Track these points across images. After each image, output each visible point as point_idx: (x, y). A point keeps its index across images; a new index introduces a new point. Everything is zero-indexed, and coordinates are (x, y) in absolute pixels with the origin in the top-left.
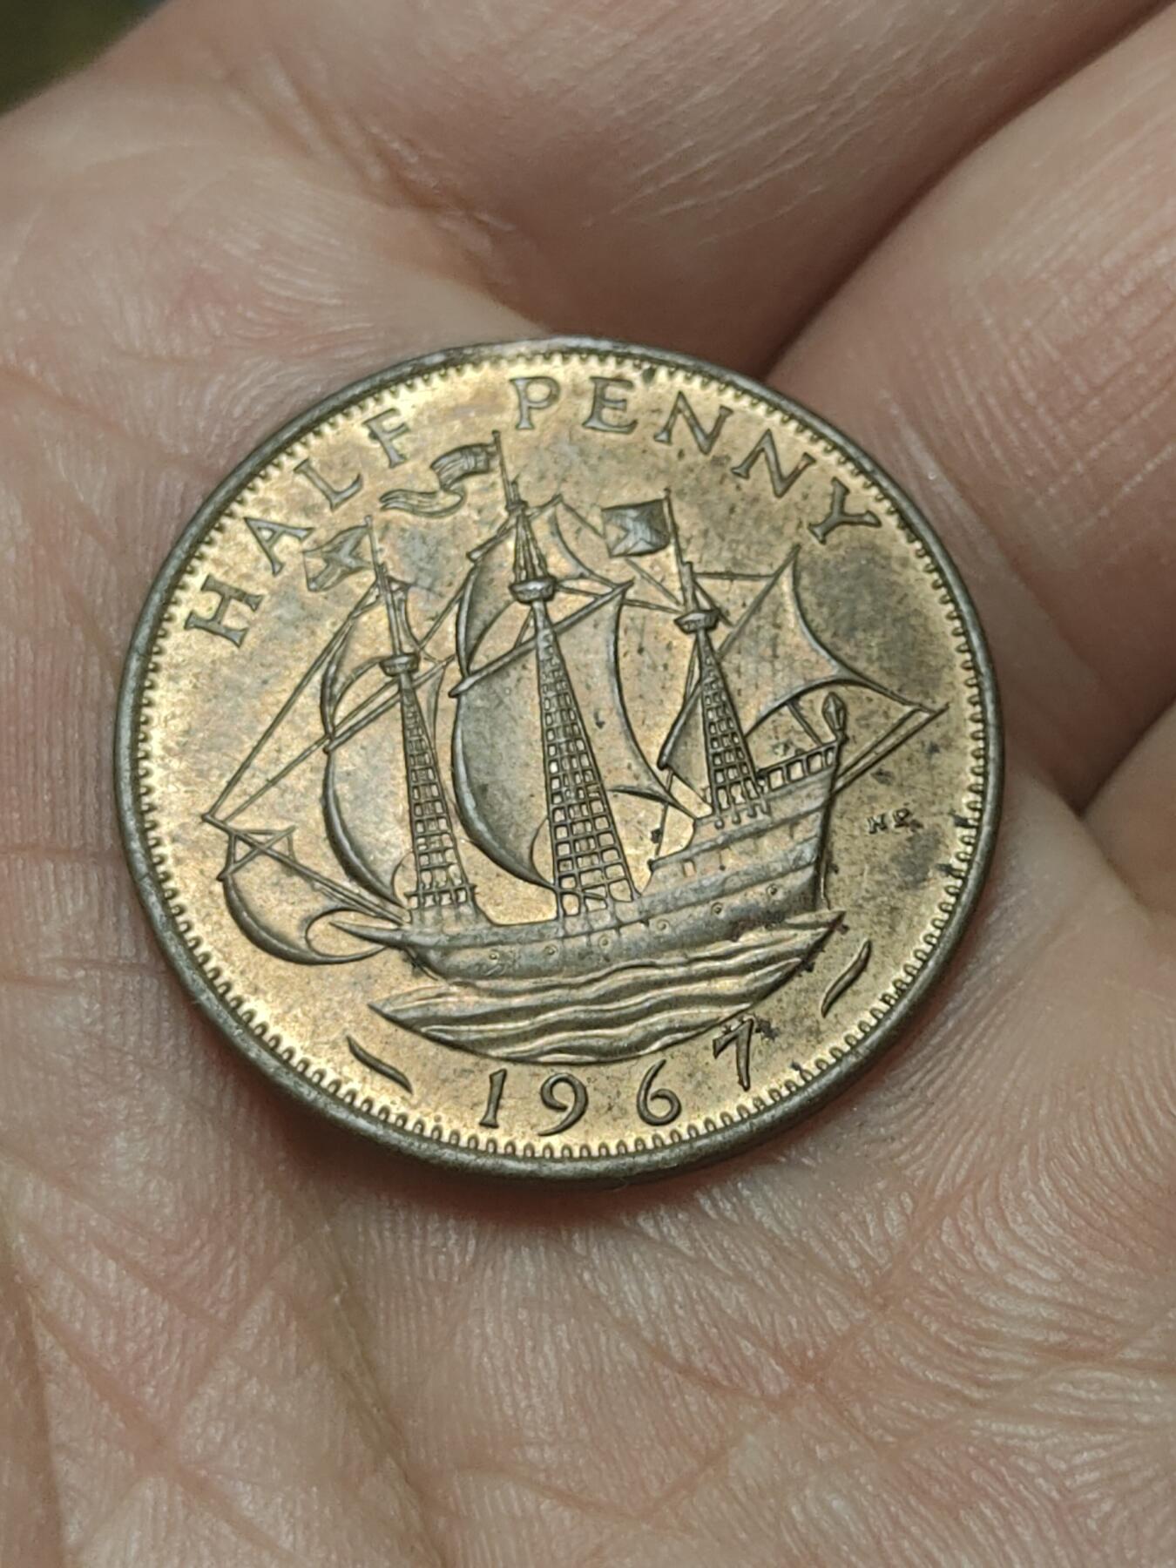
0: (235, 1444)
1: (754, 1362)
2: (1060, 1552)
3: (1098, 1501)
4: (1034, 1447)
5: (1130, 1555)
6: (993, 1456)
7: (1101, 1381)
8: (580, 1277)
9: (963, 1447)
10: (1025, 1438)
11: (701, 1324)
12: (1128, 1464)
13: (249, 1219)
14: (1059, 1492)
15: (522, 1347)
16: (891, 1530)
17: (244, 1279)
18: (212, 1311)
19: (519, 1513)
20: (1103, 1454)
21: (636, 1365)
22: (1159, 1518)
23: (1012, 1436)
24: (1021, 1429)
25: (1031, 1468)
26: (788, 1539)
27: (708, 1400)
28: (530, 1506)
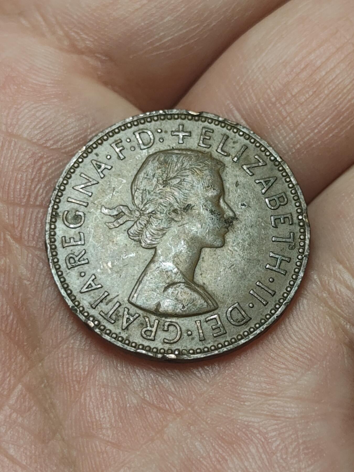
0: (9, 433)
1: (172, 402)
2: (264, 456)
3: (276, 441)
4: (256, 425)
5: (284, 457)
6: (244, 428)
7: (277, 404)
8: (120, 378)
9: (235, 426)
10: (254, 422)
11: (157, 391)
12: (284, 430)
13: (14, 364)
14: (264, 438)
15: (102, 399)
16: (213, 450)
17: (12, 382)
18: (2, 392)
19: (100, 450)
20: (276, 427)
21: (136, 404)
22: (293, 446)
23: (250, 422)
24: (253, 420)
25: (256, 431)
26: (182, 454)
27: (158, 414)
28: (103, 449)
